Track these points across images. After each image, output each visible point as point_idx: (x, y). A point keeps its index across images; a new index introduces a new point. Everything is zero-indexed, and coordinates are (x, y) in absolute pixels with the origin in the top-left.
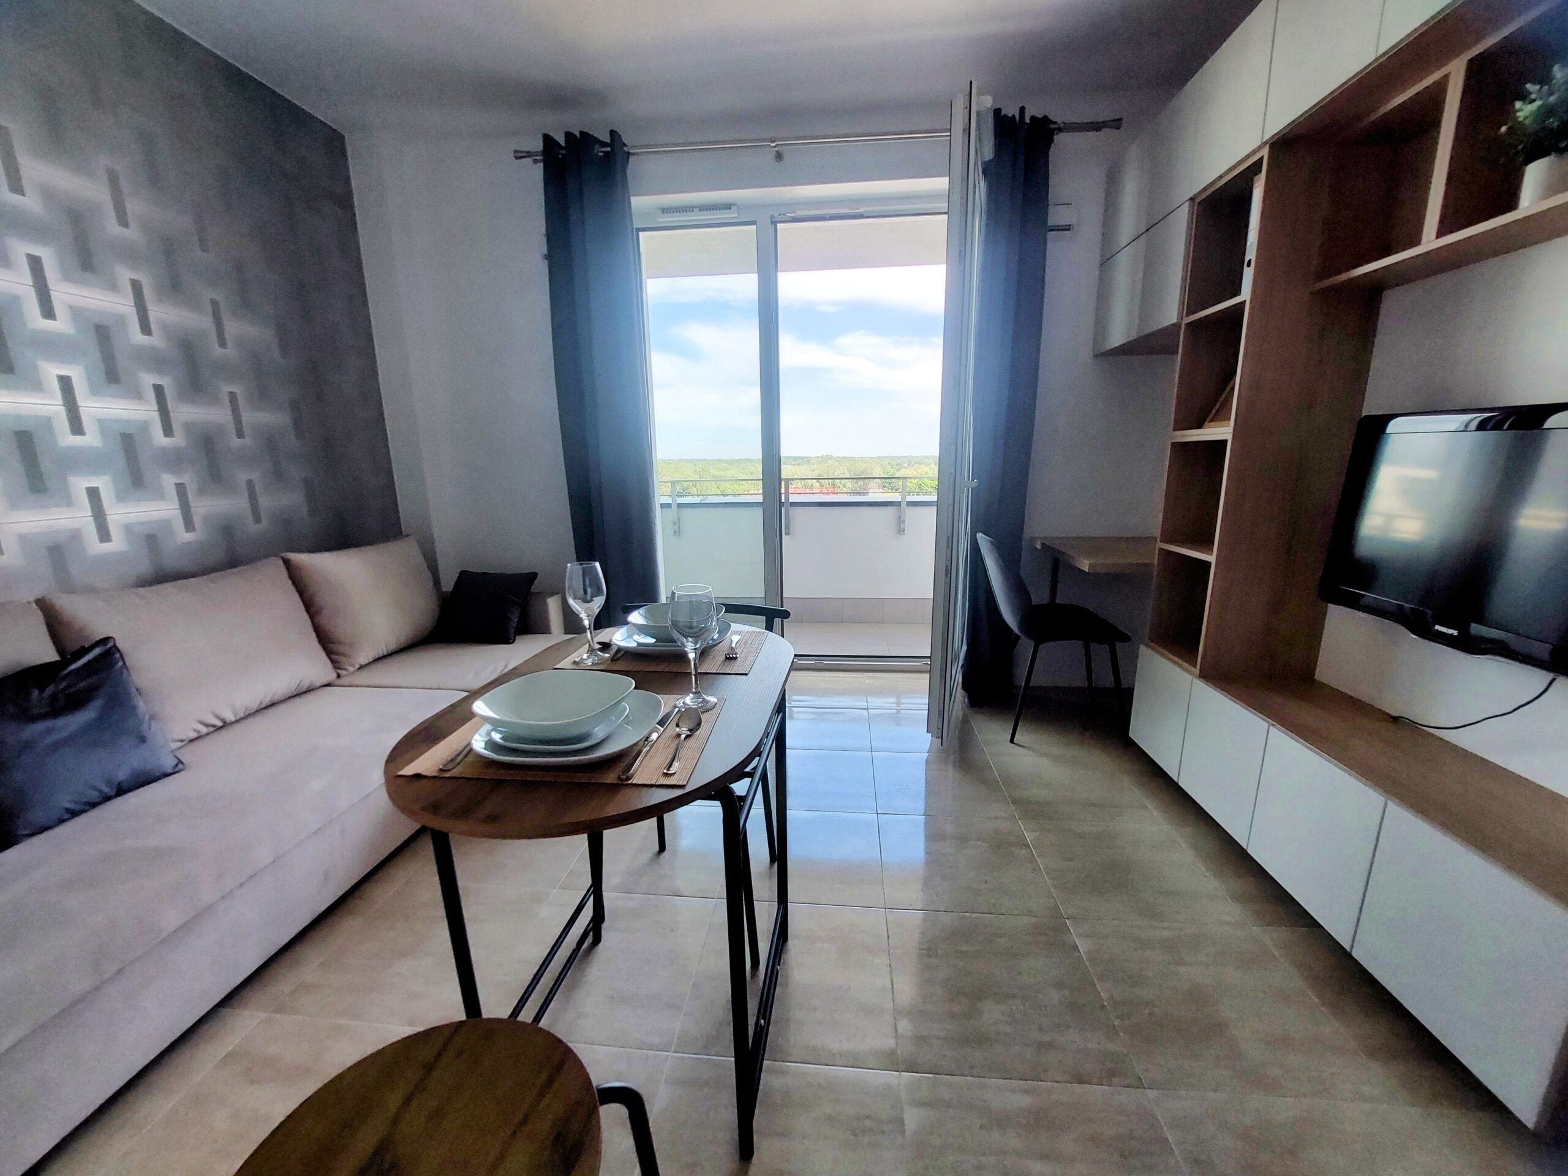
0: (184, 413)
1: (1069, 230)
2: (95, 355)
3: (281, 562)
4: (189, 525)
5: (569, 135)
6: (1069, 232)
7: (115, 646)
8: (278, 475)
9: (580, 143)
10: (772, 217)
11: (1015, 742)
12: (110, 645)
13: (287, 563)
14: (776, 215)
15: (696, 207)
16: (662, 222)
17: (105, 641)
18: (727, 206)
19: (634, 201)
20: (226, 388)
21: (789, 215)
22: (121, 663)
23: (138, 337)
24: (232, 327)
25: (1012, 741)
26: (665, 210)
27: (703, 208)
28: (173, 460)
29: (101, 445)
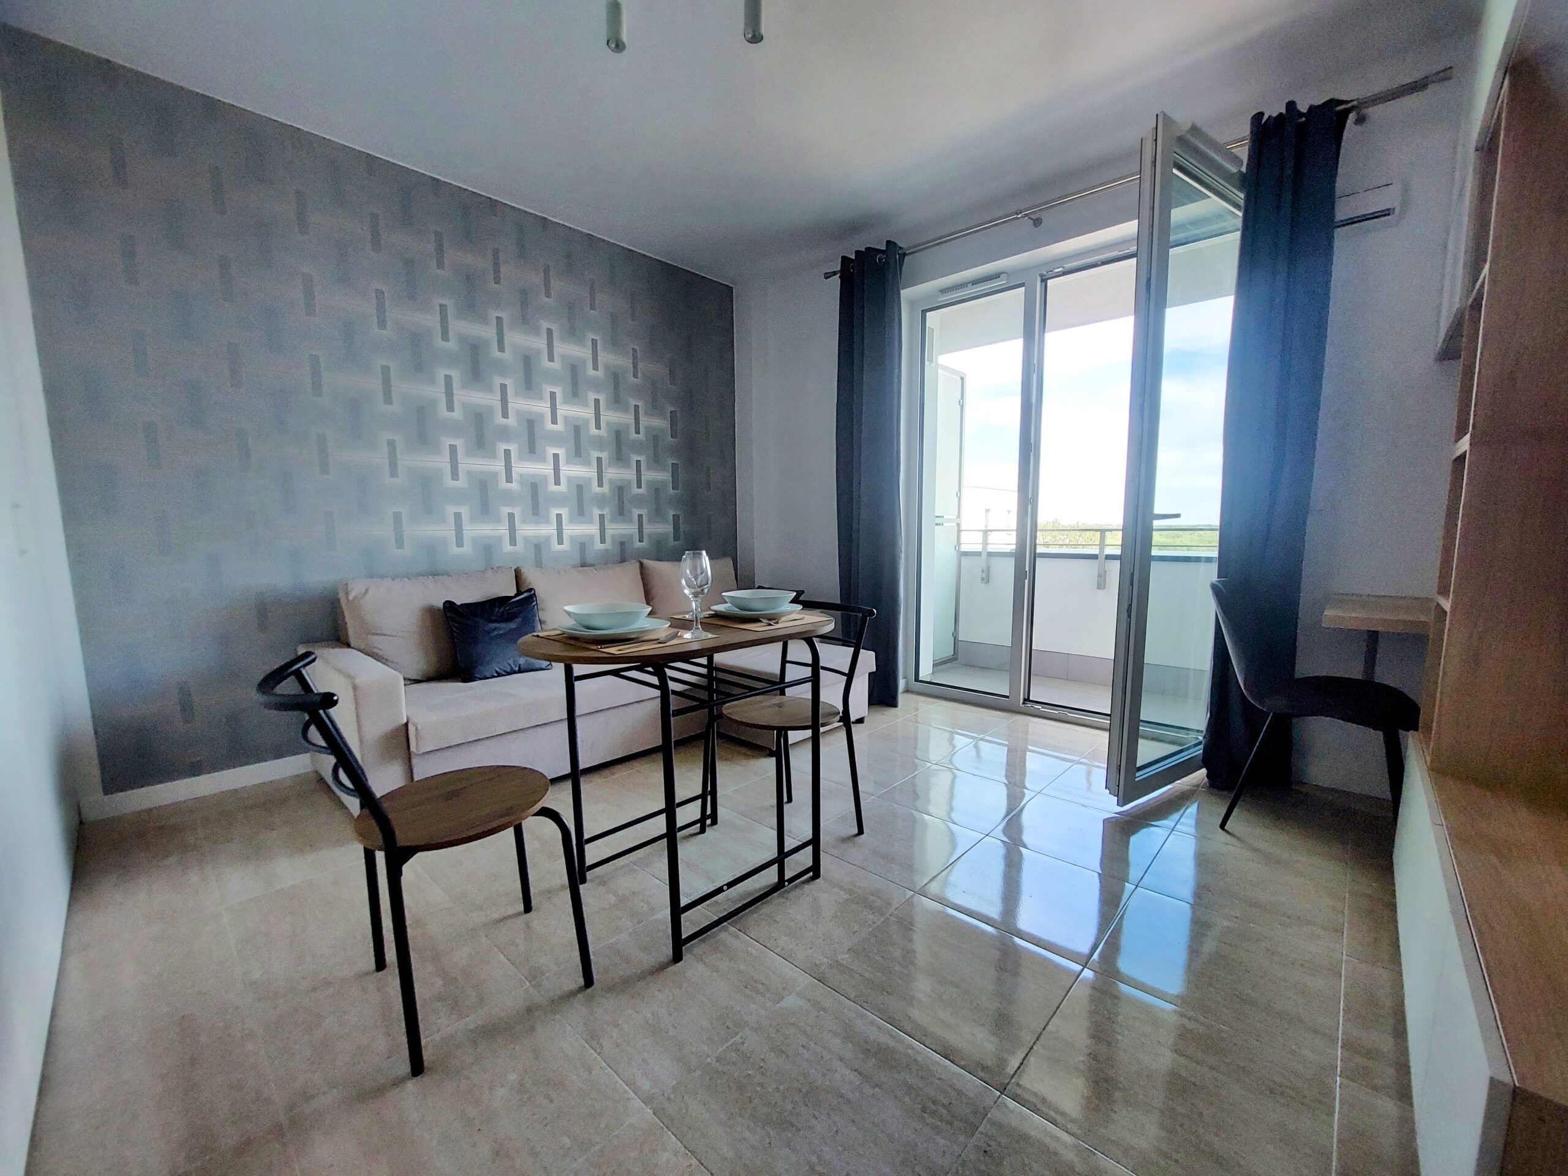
0: (613, 473)
1: (1389, 215)
2: (572, 443)
3: (638, 564)
4: (603, 540)
5: (857, 253)
6: (1390, 217)
7: (535, 594)
8: (657, 513)
9: (866, 255)
10: (1041, 276)
11: (1226, 828)
12: (533, 592)
13: (641, 564)
14: (1045, 273)
15: (969, 283)
16: (943, 301)
17: (530, 590)
18: (996, 276)
19: (903, 292)
20: (635, 458)
21: (1057, 270)
22: (535, 603)
23: (594, 431)
24: (644, 421)
25: (1222, 826)
26: (944, 291)
27: (976, 282)
28: (601, 501)
29: (566, 491)
